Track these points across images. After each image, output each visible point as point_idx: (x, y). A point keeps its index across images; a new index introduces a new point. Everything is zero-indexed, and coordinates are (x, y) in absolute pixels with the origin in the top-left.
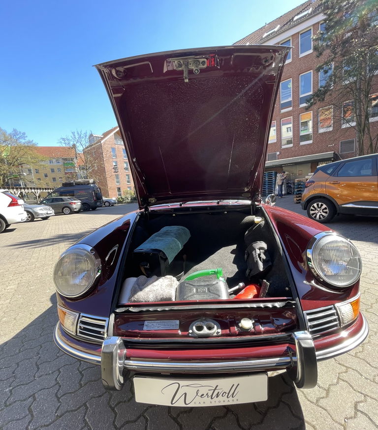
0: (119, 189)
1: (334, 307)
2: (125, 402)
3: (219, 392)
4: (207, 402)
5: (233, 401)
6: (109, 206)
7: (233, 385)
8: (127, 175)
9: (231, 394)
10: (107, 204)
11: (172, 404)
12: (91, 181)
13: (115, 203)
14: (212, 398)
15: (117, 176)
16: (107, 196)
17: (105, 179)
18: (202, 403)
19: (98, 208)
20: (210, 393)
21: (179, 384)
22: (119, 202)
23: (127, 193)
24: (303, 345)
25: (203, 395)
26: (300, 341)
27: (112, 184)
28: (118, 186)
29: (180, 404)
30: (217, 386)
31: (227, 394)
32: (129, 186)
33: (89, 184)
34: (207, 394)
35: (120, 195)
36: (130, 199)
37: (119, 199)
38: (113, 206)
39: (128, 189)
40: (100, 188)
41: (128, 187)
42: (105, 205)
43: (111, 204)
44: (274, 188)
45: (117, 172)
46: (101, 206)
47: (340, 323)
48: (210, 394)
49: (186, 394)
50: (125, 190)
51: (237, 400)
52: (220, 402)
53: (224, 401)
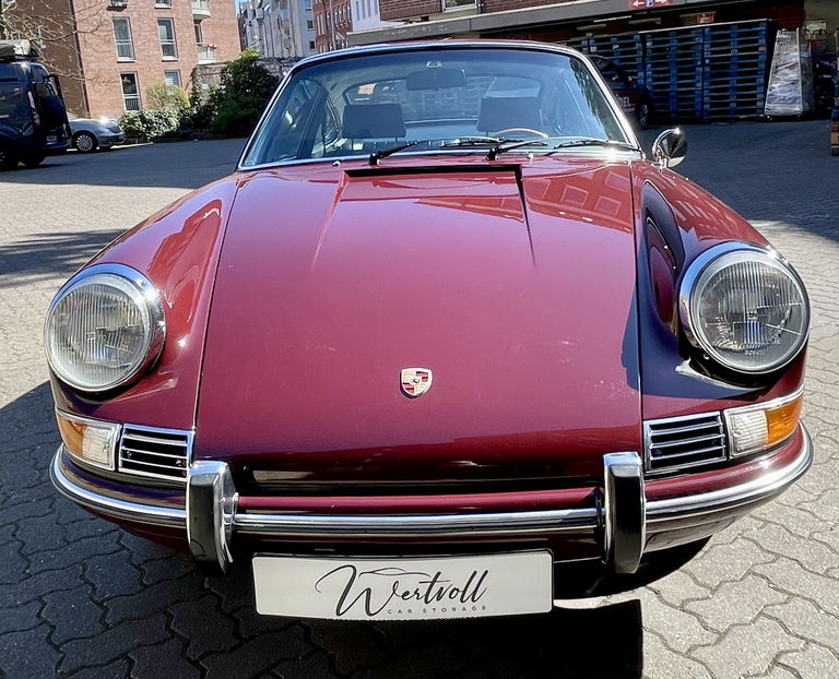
0: (129, 81)
1: (722, 416)
2: (223, 651)
3: (442, 588)
4: (416, 611)
5: (474, 608)
6: (93, 150)
7: (475, 572)
8: (161, 22)
9: (470, 592)
10: (83, 141)
11: (338, 614)
12: (22, 47)
13: (116, 140)
14: (427, 602)
15: (122, 27)
16: (84, 109)
17: (73, 35)
18: (405, 611)
19: (48, 160)
20: (423, 590)
21: (353, 567)
22: (132, 134)
23: (164, 98)
24: (618, 473)
25: (407, 593)
26: (613, 467)
27: (99, 61)
28: (127, 69)
29: (356, 613)
30: (439, 573)
31: (460, 594)
32: (172, 67)
33: (13, 58)
34: (416, 593)
35: (133, 105)
36: (174, 122)
37: (132, 121)
38: (107, 149)
39: (169, 81)
40: (56, 78)
41: (168, 73)
42: (74, 146)
43: (100, 144)
44: (761, 89)
45: (120, 9)
46: (62, 152)
47: (727, 449)
48: (422, 592)
49: (369, 591)
50: (152, 84)
51: (483, 608)
52: (444, 610)
53: (454, 609)
